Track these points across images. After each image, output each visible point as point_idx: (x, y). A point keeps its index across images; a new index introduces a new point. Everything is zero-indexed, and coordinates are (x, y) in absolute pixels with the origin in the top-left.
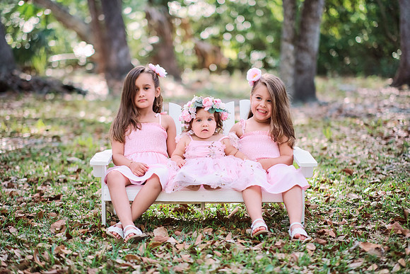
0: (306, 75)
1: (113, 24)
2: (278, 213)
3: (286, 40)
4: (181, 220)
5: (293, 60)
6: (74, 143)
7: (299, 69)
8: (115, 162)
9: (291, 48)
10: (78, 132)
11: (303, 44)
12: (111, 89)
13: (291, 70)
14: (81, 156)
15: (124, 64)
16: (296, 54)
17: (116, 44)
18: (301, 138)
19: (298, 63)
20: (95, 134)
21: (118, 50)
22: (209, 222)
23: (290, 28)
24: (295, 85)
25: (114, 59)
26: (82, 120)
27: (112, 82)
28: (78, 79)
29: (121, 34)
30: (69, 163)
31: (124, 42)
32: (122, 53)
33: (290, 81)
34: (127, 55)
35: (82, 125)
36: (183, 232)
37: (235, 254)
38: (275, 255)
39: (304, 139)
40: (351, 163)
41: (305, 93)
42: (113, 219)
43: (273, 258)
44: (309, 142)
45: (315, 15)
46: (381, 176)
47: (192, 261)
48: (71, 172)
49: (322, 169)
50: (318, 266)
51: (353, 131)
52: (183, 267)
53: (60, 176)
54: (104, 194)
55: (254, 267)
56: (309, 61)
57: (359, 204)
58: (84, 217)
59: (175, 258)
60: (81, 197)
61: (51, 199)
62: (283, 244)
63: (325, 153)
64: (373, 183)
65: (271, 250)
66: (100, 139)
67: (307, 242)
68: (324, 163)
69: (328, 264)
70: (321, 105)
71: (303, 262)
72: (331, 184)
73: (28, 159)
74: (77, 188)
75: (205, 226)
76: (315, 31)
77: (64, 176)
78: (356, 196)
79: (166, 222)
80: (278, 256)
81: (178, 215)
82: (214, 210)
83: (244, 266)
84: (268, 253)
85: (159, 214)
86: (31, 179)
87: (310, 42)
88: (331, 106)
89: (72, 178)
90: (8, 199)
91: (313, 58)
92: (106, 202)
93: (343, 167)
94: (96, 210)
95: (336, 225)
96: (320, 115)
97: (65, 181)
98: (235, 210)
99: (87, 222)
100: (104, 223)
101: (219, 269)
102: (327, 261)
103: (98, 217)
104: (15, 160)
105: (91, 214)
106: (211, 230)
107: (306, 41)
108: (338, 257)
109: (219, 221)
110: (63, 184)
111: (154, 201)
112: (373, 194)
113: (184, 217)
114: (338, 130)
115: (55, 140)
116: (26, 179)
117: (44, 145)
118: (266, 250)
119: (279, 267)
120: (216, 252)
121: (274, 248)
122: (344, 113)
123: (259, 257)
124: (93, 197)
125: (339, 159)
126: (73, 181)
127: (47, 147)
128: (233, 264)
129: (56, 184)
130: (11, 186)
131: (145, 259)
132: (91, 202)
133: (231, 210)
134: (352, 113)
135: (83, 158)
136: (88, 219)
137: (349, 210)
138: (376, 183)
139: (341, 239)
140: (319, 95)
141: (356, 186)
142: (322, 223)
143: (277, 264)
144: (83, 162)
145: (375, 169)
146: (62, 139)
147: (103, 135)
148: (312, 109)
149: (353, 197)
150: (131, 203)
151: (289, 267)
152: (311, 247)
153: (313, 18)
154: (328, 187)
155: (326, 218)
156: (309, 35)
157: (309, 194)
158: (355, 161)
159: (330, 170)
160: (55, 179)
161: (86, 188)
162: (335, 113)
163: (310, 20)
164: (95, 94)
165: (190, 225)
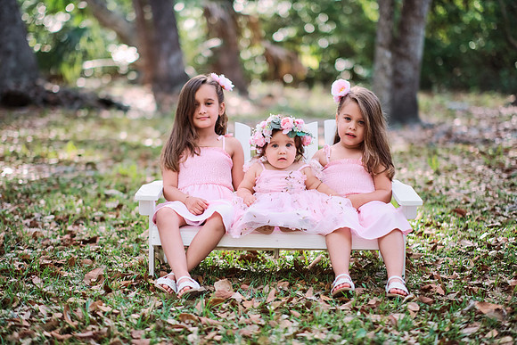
0: (407, 90)
1: (163, 22)
2: (372, 264)
3: (381, 45)
4: (249, 271)
5: (389, 71)
6: (114, 172)
7: (397, 82)
8: (167, 197)
9: (388, 55)
10: (119, 157)
11: (402, 50)
12: (159, 104)
13: (387, 83)
14: (123, 189)
15: (176, 72)
16: (393, 63)
17: (166, 47)
18: (400, 169)
19: (396, 73)
20: (140, 161)
21: (169, 55)
22: (284, 273)
23: (387, 30)
24: (393, 101)
25: (163, 66)
26: (124, 143)
27: (161, 96)
28: (118, 92)
29: (172, 35)
30: (107, 197)
31: (176, 45)
32: (173, 59)
33: (386, 97)
34: (180, 62)
35: (123, 149)
36: (251, 287)
37: (317, 314)
38: (368, 317)
39: (404, 171)
40: (463, 202)
41: (405, 113)
42: (164, 268)
43: (365, 321)
44: (410, 175)
45: (418, 13)
46: (502, 219)
47: (263, 323)
48: (110, 209)
49: (426, 209)
50: (423, 331)
51: (466, 161)
52: (252, 330)
53: (96, 214)
54: (153, 237)
55: (342, 331)
56: (410, 71)
57: (474, 253)
58: (127, 265)
59: (242, 318)
60: (122, 241)
61: (85, 242)
62: (378, 302)
63: (430, 188)
64: (492, 227)
65: (362, 310)
66: (146, 167)
67: (409, 300)
68: (429, 201)
69: (435, 329)
70: (425, 127)
71: (403, 325)
72: (439, 227)
73: (55, 191)
74: (117, 228)
75: (280, 279)
76: (418, 34)
77: (100, 213)
78: (469, 243)
79: (230, 273)
80: (373, 317)
81: (245, 264)
82: (291, 258)
83: (329, 330)
84: (359, 313)
85: (221, 262)
86: (60, 216)
87: (412, 48)
88: (438, 129)
89: (111, 216)
90: (30, 242)
91: (415, 68)
92: (155, 247)
93: (453, 207)
94: (142, 256)
95: (446, 280)
96: (423, 140)
97: (102, 219)
98: (317, 259)
99: (130, 272)
100: (151, 273)
101: (297, 333)
102: (434, 325)
103: (143, 265)
104: (39, 192)
105: (135, 261)
106: (287, 283)
107: (406, 46)
108: (448, 321)
109: (297, 273)
110: (100, 223)
111: (215, 246)
112: (492, 241)
113: (253, 267)
114: (447, 159)
115: (90, 167)
116: (53, 217)
117: (76, 175)
118: (357, 310)
119: (373, 332)
120: (294, 312)
121: (367, 308)
122: (454, 137)
123: (348, 319)
124: (137, 241)
125: (449, 195)
126: (112, 219)
127: (79, 176)
128: (315, 327)
129: (91, 223)
130: (34, 225)
131: (204, 319)
132: (135, 246)
133: (312, 259)
134: (465, 139)
135: (124, 191)
136: (131, 268)
137: (462, 261)
138: (496, 226)
139: (452, 297)
140: (422, 116)
141: (470, 230)
142: (428, 277)
143: (371, 329)
144: (125, 196)
145: (494, 210)
146: (98, 166)
147: (150, 163)
148: (414, 133)
149: (466, 244)
150: (186, 248)
151: (386, 332)
152: (413, 307)
153: (416, 17)
154: (434, 231)
155: (432, 271)
156: (410, 39)
157: (410, 240)
158: (469, 199)
159: (437, 210)
160: (90, 217)
161: (128, 228)
162: (443, 138)
163: (412, 19)
164: (138, 110)
165: (261, 277)
